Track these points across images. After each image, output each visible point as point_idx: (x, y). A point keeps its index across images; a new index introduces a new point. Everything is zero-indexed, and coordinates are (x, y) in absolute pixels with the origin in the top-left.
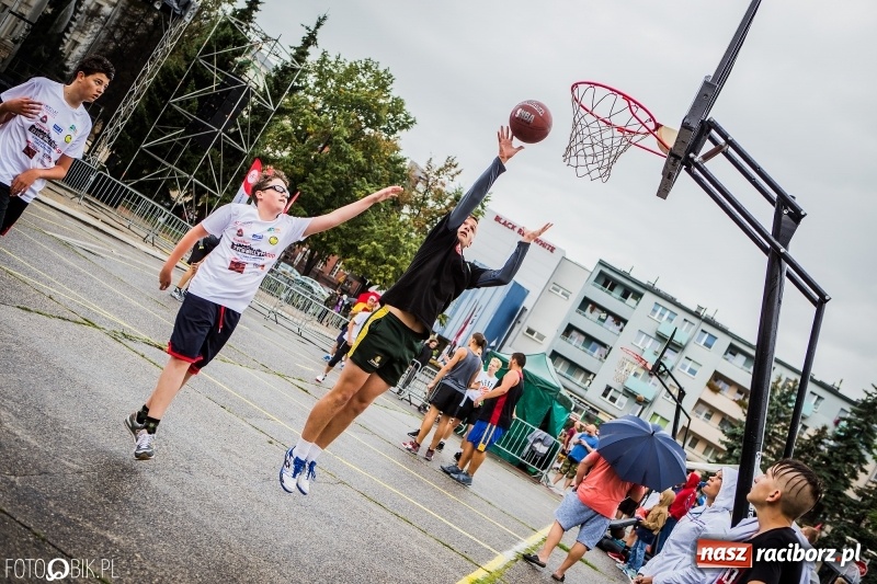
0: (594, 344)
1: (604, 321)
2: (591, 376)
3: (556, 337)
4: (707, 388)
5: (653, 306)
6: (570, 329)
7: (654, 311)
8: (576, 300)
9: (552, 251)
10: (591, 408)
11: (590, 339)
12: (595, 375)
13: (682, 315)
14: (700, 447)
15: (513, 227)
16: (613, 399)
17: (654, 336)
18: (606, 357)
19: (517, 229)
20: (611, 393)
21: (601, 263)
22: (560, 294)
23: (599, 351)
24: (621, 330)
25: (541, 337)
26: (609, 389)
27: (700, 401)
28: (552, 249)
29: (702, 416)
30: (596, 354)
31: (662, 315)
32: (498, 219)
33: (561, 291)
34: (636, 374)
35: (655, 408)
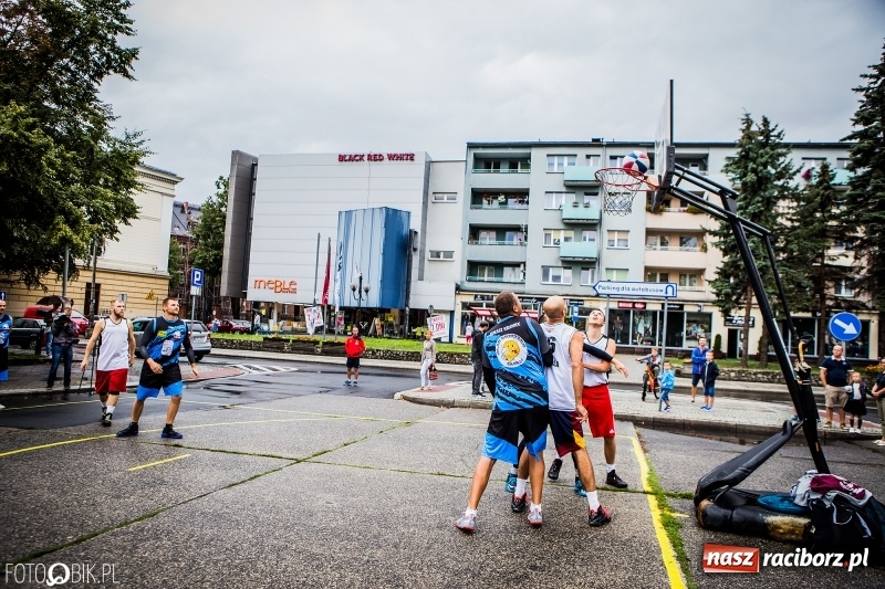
0: (508, 234)
1: (506, 203)
2: (522, 266)
3: (464, 247)
4: (649, 214)
5: (547, 160)
6: (475, 231)
7: (551, 165)
8: (464, 197)
9: (412, 159)
10: (538, 299)
11: (501, 231)
12: (524, 263)
13: (582, 152)
14: (673, 279)
15: (361, 158)
16: (556, 278)
17: (564, 189)
18: (526, 238)
19: (366, 158)
20: (552, 272)
21: (471, 146)
22: (445, 200)
23: (517, 237)
24: (528, 203)
25: (449, 254)
26: (546, 270)
27: (650, 232)
28: (411, 157)
29: (659, 247)
30: (516, 241)
31: (560, 165)
32: (342, 158)
33: (446, 196)
34: (566, 239)
35: (605, 263)
